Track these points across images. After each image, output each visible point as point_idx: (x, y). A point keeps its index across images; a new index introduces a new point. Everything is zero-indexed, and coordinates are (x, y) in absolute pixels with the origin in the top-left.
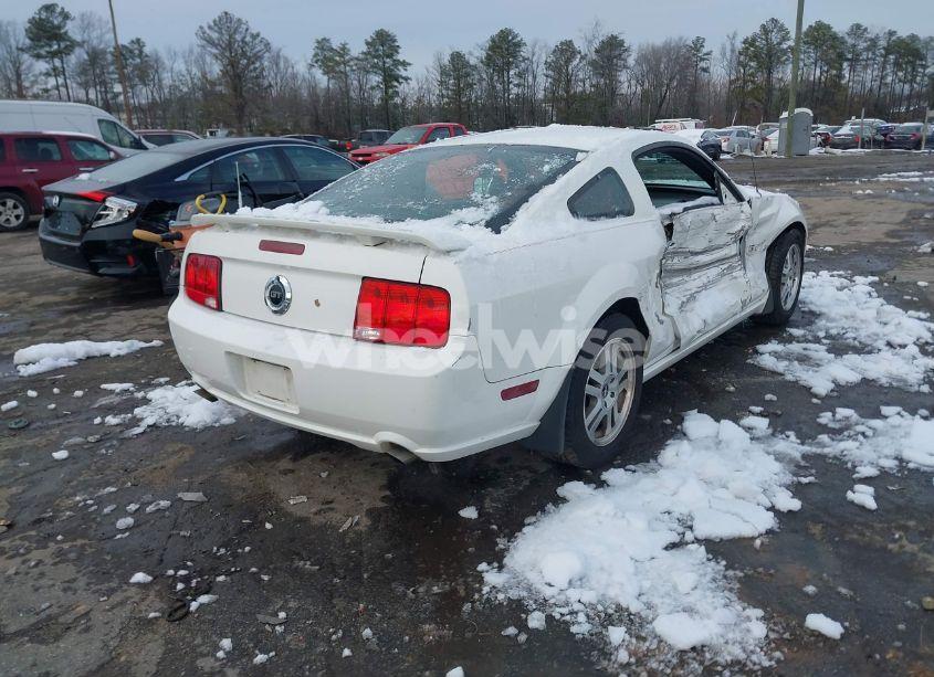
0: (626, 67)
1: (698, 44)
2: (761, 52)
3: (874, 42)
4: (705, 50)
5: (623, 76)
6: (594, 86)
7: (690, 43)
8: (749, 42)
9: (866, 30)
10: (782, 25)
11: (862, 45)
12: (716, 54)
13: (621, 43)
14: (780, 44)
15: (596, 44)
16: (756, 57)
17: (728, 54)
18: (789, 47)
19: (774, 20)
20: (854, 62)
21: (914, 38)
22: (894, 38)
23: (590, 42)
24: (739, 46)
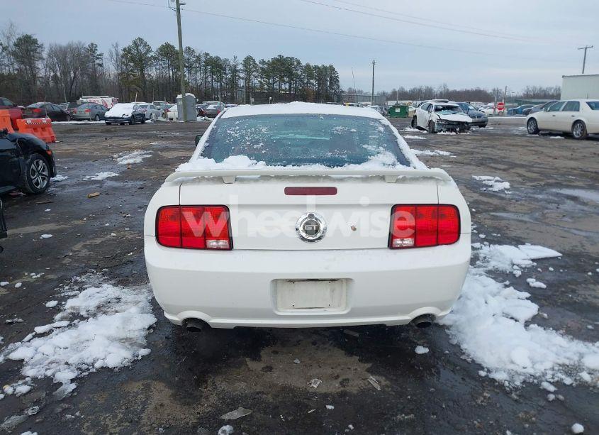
0: (41, 58)
1: (93, 48)
2: (135, 57)
3: (198, 58)
4: (98, 52)
5: (40, 65)
6: (17, 70)
7: (86, 46)
8: (127, 51)
9: (193, 51)
10: (146, 43)
11: (193, 59)
12: (106, 55)
13: (35, 42)
14: (146, 53)
15: (14, 40)
16: (132, 60)
17: (115, 56)
18: (152, 56)
19: (140, 39)
20: (190, 68)
21: (218, 58)
22: (208, 57)
23: (8, 38)
24: (121, 53)
